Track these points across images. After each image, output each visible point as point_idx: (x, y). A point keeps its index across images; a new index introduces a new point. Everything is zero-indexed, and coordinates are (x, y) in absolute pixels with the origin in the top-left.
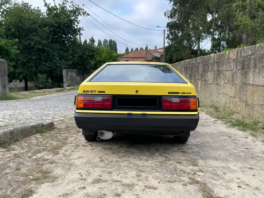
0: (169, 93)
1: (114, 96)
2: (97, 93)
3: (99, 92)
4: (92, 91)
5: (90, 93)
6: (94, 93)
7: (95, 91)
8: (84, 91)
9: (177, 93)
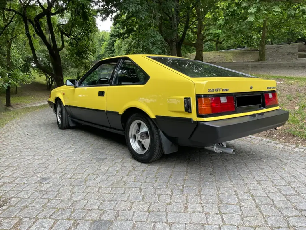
0: (267, 88)
3: (223, 90)
5: (215, 92)
6: (219, 92)
7: (220, 90)
8: (210, 90)
9: (270, 88)
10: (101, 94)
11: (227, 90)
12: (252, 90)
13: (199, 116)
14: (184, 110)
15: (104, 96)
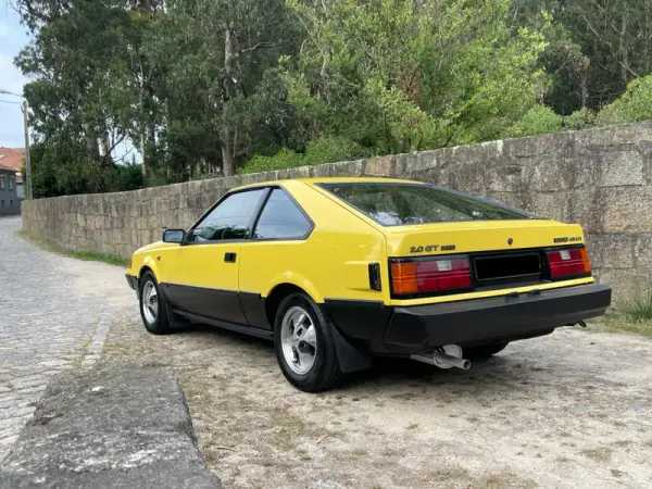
0: (555, 241)
1: (472, 256)
2: (439, 252)
3: (443, 248)
4: (429, 248)
5: (424, 253)
6: (433, 252)
7: (436, 247)
8: (413, 250)
9: (565, 240)
10: (230, 257)
11: (453, 247)
12: (514, 246)
13: (394, 296)
14: (368, 286)
15: (234, 261)
